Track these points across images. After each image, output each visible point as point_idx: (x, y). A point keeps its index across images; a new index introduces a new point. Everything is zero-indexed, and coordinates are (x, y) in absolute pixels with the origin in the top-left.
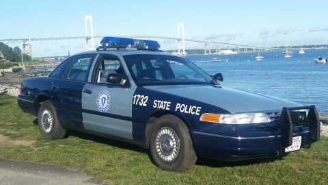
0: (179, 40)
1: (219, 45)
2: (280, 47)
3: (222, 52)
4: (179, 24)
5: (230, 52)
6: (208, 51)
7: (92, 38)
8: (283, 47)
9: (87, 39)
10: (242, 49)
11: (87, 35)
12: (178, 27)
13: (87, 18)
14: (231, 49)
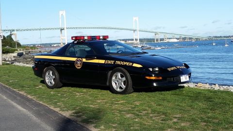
0: (134, 31)
1: (166, 35)
2: (215, 37)
3: (167, 40)
4: (134, 18)
5: (176, 40)
6: (157, 40)
7: (65, 29)
8: (217, 37)
10: (184, 39)
11: (60, 27)
12: (134, 20)
14: (176, 38)
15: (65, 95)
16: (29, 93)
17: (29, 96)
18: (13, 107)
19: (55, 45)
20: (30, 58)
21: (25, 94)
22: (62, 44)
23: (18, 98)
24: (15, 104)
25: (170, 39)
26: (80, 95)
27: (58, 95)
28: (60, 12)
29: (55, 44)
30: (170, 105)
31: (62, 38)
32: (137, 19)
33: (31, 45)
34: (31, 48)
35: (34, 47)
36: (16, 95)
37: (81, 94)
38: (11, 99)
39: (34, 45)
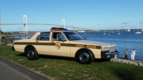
0: (63, 26)
7: (27, 24)
9: (24, 25)
11: (24, 23)
13: (24, 16)
19: (21, 33)
31: (25, 29)
35: (9, 33)
39: (9, 32)
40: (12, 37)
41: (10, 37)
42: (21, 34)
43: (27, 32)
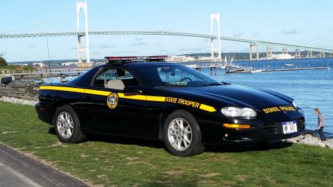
0: (212, 39)
1: (271, 46)
3: (273, 57)
4: (213, 16)
5: (288, 57)
6: (254, 56)
7: (87, 34)
9: (80, 36)
10: (304, 53)
11: (78, 30)
12: (212, 20)
13: (79, 5)
14: (289, 53)
15: (107, 161)
16: (43, 156)
17: (43, 161)
18: (19, 181)
19: (68, 64)
20: (23, 87)
21: (35, 158)
22: (80, 61)
23: (25, 165)
24: (21, 176)
25: (277, 53)
26: (135, 161)
27: (94, 161)
28: (78, 4)
29: (67, 61)
30: (301, 181)
31: (81, 50)
32: (218, 18)
33: (25, 63)
34: (26, 68)
35: (30, 66)
36: (20, 159)
37: (136, 158)
38: (12, 167)
39: (30, 64)
40: (36, 79)
41: (30, 80)
42: (67, 67)
43: (88, 61)
